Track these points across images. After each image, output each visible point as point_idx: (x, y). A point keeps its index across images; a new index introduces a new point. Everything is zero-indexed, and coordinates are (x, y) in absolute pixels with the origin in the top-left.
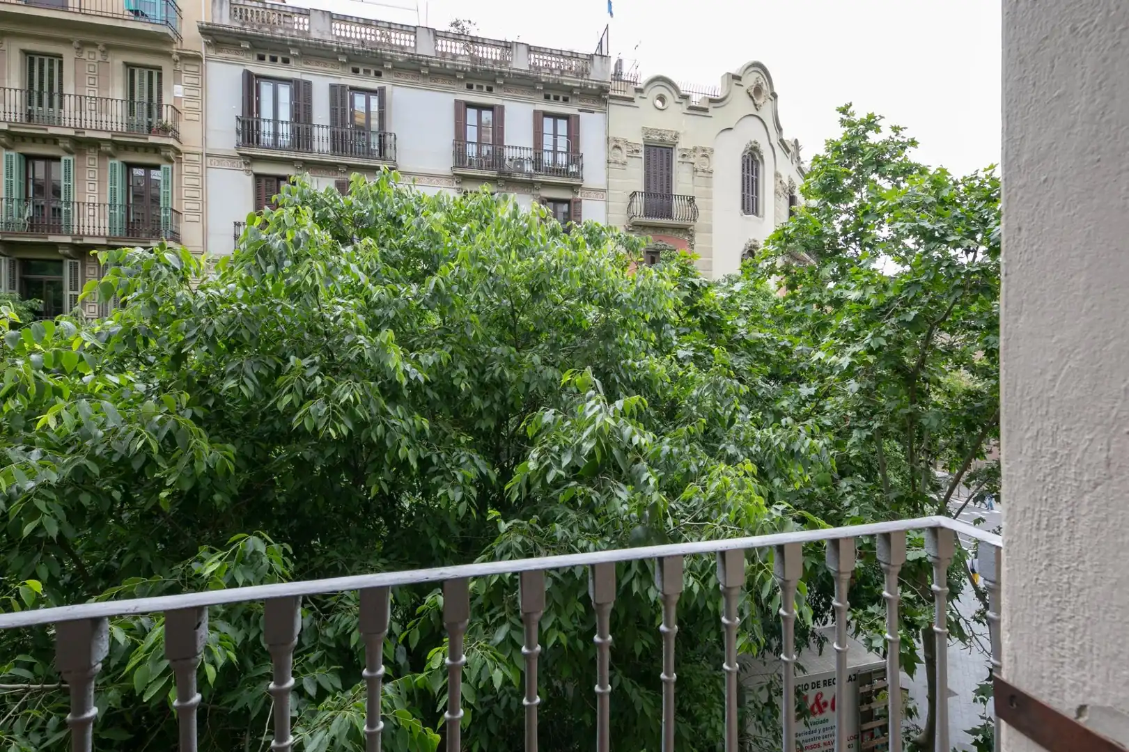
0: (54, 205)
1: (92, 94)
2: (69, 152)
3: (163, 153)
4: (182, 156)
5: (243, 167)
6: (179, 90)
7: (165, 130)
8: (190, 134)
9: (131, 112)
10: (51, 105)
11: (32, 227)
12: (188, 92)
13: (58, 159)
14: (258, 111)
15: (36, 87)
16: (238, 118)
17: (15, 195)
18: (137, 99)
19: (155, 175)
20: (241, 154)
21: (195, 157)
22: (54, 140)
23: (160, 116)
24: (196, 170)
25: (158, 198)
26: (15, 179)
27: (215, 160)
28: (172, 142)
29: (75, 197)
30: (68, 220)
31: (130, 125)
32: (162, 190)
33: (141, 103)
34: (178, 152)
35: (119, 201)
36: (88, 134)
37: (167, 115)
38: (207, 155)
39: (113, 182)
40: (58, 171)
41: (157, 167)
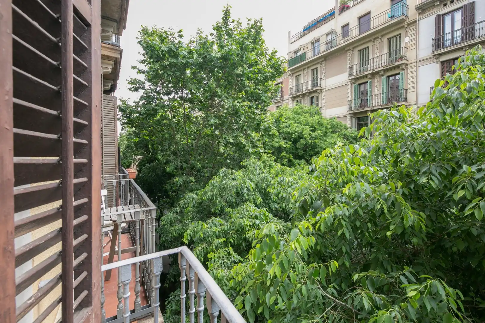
0: (366, 98)
1: (377, 55)
2: (370, 79)
3: (401, 68)
4: (408, 66)
5: (435, 61)
6: (407, 39)
7: (402, 58)
8: (412, 56)
9: (390, 56)
10: (365, 65)
11: (360, 106)
12: (411, 38)
13: (367, 82)
14: (443, 31)
15: (362, 61)
16: (433, 39)
17: (356, 98)
18: (391, 51)
19: (398, 77)
20: (434, 55)
21: (413, 64)
22: (366, 76)
23: (400, 53)
24: (414, 70)
25: (399, 86)
26: (356, 93)
27: (422, 63)
28: (404, 61)
29: (372, 94)
30: (370, 102)
31: (389, 62)
32: (400, 82)
33: (393, 51)
34: (407, 65)
35: (385, 91)
36: (376, 70)
37: (402, 52)
38: (418, 62)
39: (383, 85)
40: (367, 85)
41: (398, 74)
